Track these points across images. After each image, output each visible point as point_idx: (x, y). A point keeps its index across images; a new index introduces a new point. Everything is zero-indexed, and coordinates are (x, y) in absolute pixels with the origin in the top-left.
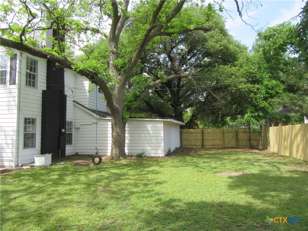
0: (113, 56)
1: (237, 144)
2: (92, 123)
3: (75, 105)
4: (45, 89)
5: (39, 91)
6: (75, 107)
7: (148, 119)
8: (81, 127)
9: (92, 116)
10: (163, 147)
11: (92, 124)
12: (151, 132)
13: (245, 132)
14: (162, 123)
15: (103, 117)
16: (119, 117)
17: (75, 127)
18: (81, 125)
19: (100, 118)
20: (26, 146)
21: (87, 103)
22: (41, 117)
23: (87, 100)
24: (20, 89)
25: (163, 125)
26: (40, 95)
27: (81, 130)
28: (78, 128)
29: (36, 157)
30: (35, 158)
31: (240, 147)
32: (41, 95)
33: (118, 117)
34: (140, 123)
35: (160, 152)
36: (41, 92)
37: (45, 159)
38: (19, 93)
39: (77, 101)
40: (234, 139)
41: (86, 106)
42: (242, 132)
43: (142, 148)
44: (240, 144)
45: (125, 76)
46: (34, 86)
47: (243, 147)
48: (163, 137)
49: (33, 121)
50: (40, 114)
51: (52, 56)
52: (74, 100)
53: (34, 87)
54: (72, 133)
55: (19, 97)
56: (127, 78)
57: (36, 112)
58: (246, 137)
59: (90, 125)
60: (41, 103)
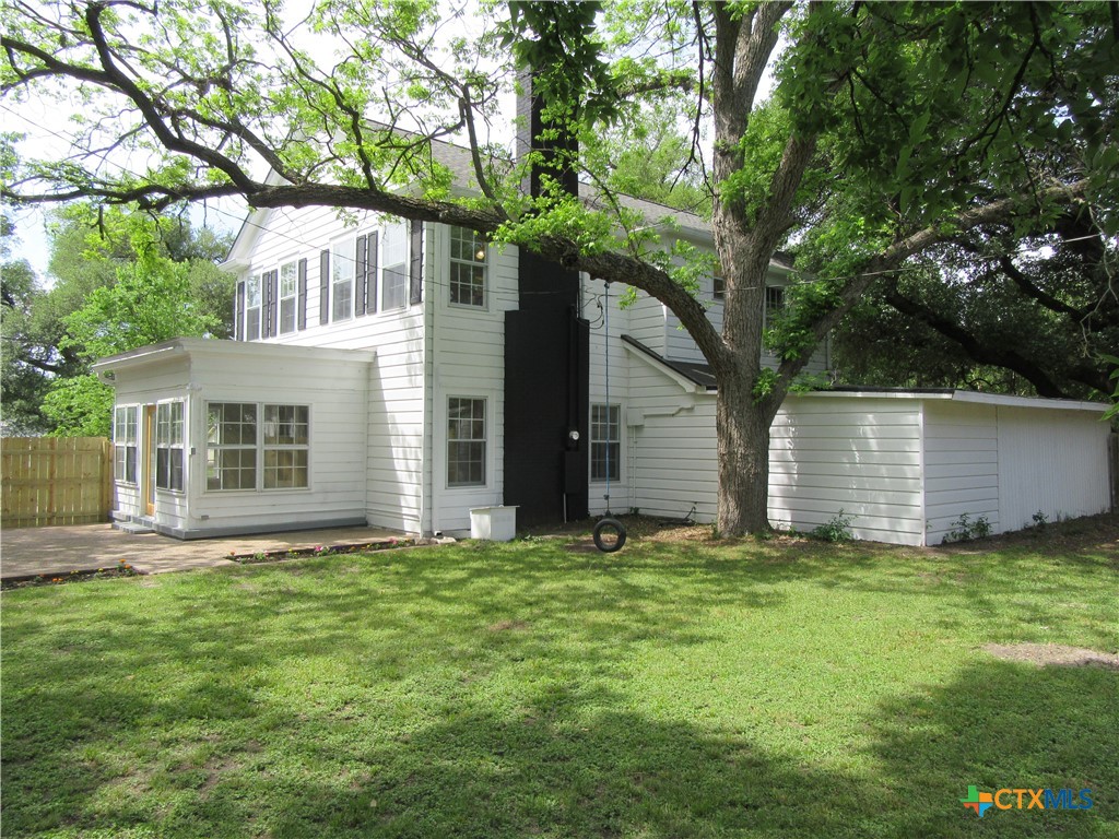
0: (723, 167)
2: (677, 409)
3: (627, 350)
4: (515, 306)
5: (494, 315)
6: (628, 358)
7: (859, 395)
8: (646, 423)
9: (676, 384)
10: (923, 506)
11: (677, 413)
12: (873, 444)
14: (921, 408)
15: (708, 388)
16: (739, 387)
17: (630, 424)
18: (645, 416)
19: (699, 393)
20: (453, 479)
21: (661, 341)
22: (501, 396)
23: (662, 331)
24: (430, 316)
25: (921, 416)
26: (498, 327)
27: (646, 432)
28: (636, 427)
29: (474, 512)
30: (472, 516)
32: (501, 328)
33: (735, 388)
34: (834, 407)
35: (906, 525)
36: (502, 317)
37: (494, 521)
38: (430, 326)
39: (634, 335)
41: (661, 352)
43: (837, 506)
45: (759, 234)
46: (479, 300)
48: (919, 470)
49: (477, 406)
50: (500, 384)
51: (452, 210)
52: (625, 333)
53: (481, 304)
54: (619, 444)
55: (430, 339)
56: (766, 240)
57: (486, 379)
59: (673, 415)
60: (501, 351)
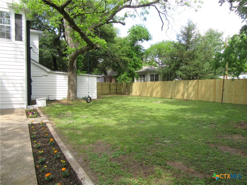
1: (110, 92)
9: (44, 69)
11: (43, 76)
13: (114, 85)
14: (96, 78)
15: (53, 71)
31: (111, 94)
40: (108, 89)
42: (113, 85)
44: (111, 92)
47: (113, 94)
58: (115, 88)
59: (41, 76)
